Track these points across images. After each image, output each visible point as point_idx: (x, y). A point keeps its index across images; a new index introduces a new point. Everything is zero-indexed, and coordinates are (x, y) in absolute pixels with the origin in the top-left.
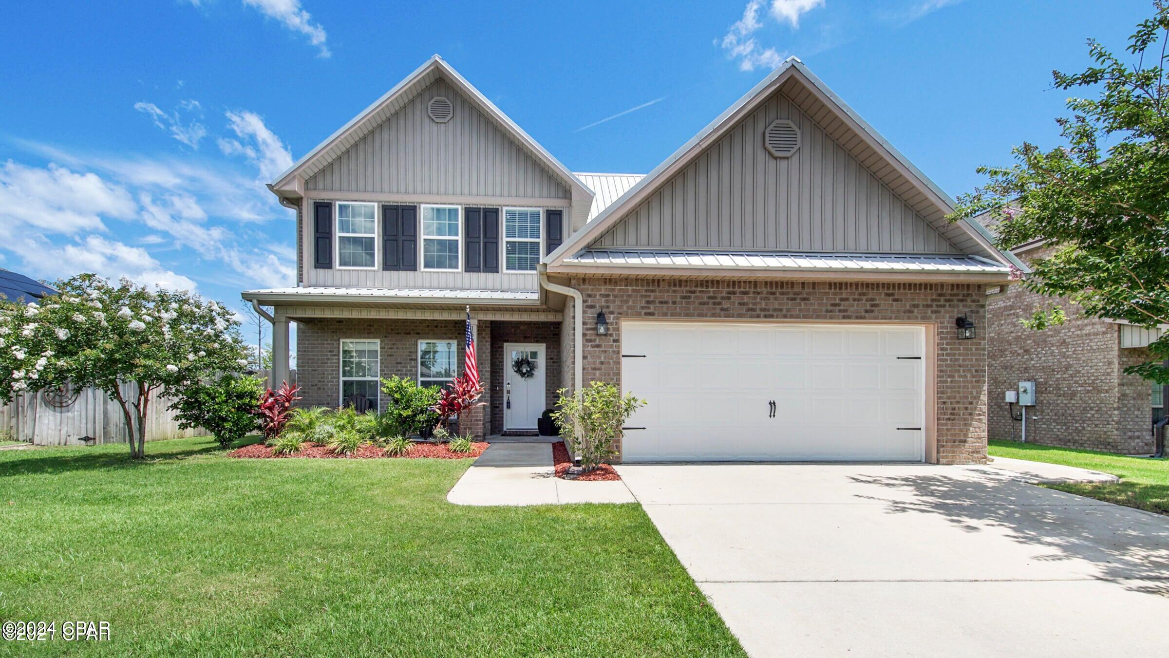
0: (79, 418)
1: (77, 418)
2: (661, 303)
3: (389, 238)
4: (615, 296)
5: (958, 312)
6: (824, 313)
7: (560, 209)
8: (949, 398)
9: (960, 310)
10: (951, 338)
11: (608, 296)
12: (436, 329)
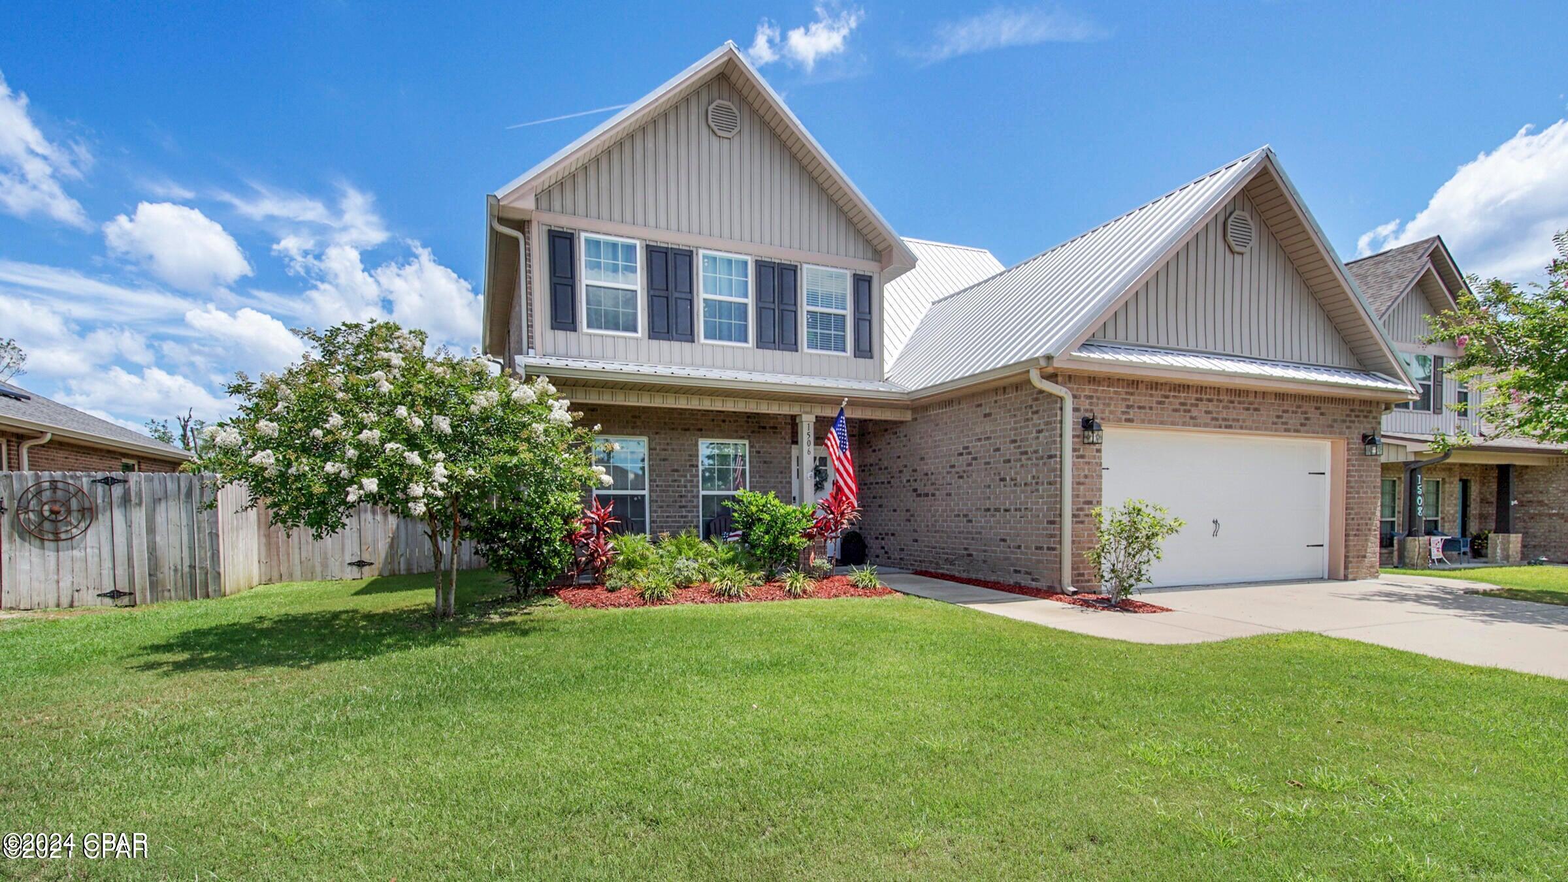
0: (96, 559)
1: (93, 561)
2: (1140, 408)
3: (657, 293)
4: (1098, 398)
5: (1364, 429)
6: (1270, 425)
7: (869, 274)
8: (1356, 514)
9: (1365, 428)
10: (1359, 454)
11: (1091, 397)
12: (723, 424)
